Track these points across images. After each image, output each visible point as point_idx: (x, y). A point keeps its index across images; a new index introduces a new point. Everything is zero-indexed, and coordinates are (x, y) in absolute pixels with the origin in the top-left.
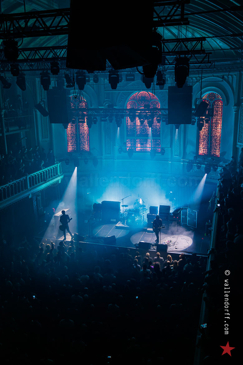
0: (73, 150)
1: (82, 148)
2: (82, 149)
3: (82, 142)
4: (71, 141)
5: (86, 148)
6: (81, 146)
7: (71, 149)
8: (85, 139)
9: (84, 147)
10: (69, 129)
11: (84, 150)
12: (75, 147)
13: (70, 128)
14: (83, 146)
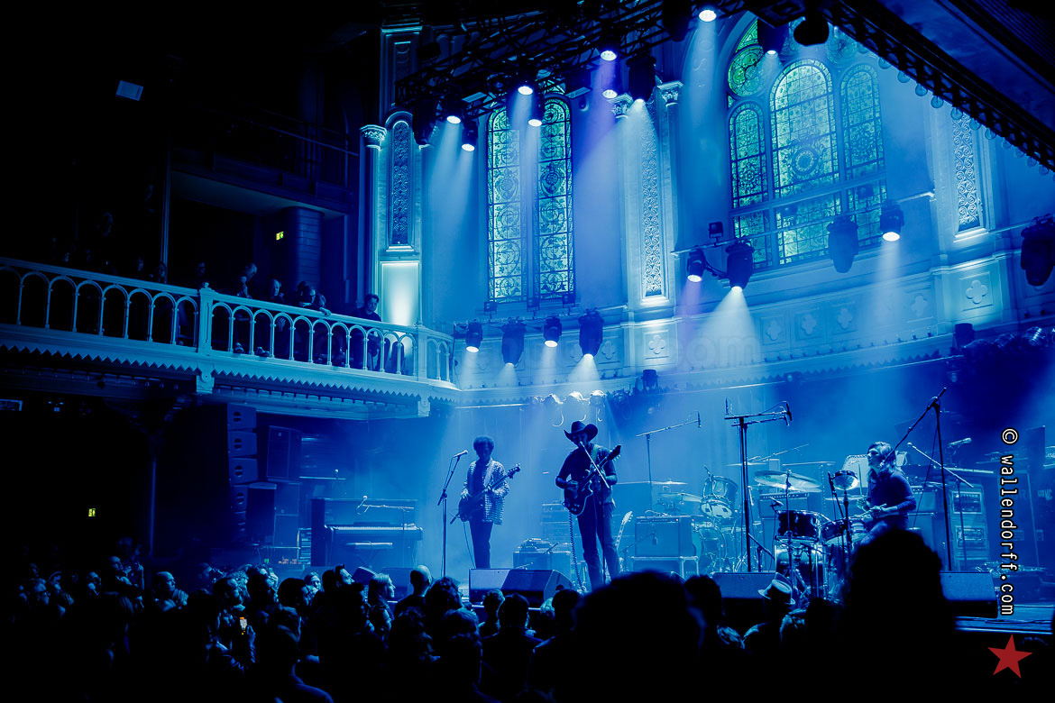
0: (508, 297)
1: (545, 287)
2: (544, 291)
3: (545, 260)
4: (503, 260)
5: (562, 287)
6: (542, 279)
7: (500, 292)
8: (557, 247)
9: (554, 282)
10: (496, 212)
11: (553, 292)
12: (519, 281)
13: (501, 206)
14: (551, 276)
